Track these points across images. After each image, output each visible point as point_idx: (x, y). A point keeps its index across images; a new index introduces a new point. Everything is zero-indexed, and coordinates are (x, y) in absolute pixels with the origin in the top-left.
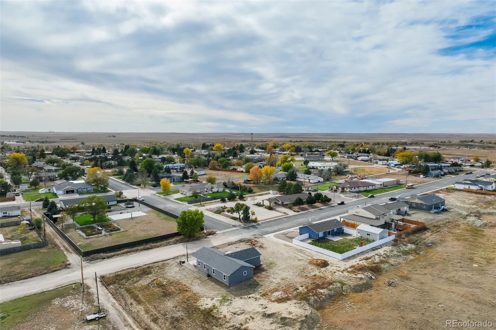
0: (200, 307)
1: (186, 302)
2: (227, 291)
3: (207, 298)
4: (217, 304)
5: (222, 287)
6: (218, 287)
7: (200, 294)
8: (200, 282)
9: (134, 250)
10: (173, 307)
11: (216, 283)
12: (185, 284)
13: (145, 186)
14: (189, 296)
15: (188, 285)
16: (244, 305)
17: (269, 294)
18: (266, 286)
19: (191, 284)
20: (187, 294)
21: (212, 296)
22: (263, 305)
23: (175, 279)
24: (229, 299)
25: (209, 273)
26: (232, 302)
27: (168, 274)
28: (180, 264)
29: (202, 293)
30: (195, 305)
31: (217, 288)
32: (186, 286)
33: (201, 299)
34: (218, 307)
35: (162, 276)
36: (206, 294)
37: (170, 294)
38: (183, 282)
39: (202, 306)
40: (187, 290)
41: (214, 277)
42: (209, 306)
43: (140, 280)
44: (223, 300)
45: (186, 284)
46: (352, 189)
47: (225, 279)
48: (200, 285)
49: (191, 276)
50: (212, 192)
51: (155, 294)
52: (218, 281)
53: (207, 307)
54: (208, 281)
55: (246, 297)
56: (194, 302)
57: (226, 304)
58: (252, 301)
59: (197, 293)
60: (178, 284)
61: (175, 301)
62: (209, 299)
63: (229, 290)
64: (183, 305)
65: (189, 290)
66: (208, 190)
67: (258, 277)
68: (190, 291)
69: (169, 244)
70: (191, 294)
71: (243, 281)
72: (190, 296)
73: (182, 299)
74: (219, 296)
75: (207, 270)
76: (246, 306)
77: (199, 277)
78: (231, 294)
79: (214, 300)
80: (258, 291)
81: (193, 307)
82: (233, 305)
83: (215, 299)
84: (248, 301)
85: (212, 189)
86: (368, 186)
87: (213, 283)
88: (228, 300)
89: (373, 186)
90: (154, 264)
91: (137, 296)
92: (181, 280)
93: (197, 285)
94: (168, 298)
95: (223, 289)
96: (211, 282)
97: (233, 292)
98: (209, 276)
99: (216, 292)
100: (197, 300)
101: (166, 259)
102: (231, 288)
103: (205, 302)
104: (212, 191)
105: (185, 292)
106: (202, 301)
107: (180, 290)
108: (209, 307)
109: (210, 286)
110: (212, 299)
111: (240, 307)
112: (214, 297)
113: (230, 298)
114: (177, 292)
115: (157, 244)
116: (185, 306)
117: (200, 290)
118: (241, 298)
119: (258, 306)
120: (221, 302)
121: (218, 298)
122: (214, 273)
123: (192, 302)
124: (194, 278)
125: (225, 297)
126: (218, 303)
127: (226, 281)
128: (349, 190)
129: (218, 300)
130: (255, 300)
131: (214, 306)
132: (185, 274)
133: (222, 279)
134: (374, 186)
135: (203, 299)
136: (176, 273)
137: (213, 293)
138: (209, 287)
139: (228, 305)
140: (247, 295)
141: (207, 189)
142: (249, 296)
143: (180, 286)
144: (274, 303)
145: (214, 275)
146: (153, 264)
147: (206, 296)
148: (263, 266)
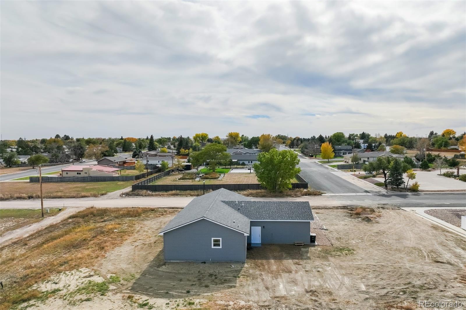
2: (144, 271)
5: (155, 260)
7: (103, 259)
13: (316, 157)
24: (106, 290)
29: (108, 260)
36: (108, 264)
38: (136, 236)
45: (129, 239)
48: (139, 246)
62: (84, 275)
63: (152, 269)
74: (111, 275)
78: (138, 279)
97: (149, 277)
102: (163, 268)
110: (89, 276)
112: (105, 273)
117: (122, 253)
118: (129, 298)
120: (83, 289)
121: (98, 279)
125: (114, 281)
126: (75, 289)
129: (90, 282)
147: (101, 266)
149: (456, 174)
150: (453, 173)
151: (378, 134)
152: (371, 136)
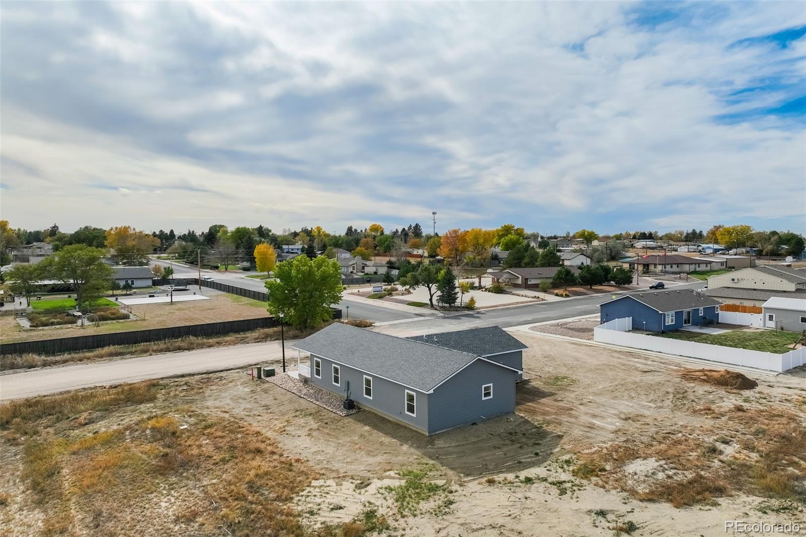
0: (304, 522)
1: (244, 498)
2: (424, 454)
3: (341, 478)
4: (385, 507)
5: (404, 440)
6: (387, 440)
7: (310, 464)
8: (315, 426)
9: (136, 351)
10: (177, 520)
11: (375, 427)
12: (258, 429)
13: (226, 269)
14: (260, 472)
15: (269, 434)
16: (515, 511)
17: (608, 468)
18: (576, 440)
19: (282, 431)
20: (258, 462)
21: (361, 474)
22: (610, 517)
23: (227, 416)
24: (437, 487)
25: (352, 398)
26: (451, 497)
27: (209, 403)
28: (259, 377)
29: (320, 462)
30: (281, 512)
31: (382, 444)
32: (260, 438)
33: (314, 483)
34: (391, 522)
35: (186, 407)
36: (336, 466)
37: (186, 464)
38: (255, 424)
39: (312, 513)
40: (259, 451)
41: (367, 407)
42: (346, 517)
43: (102, 418)
44: (411, 491)
45: (264, 431)
46: (667, 266)
47: (411, 408)
48: (315, 434)
49: (288, 407)
50: (363, 274)
51: (126, 462)
52: (384, 420)
53: (336, 521)
54: (347, 420)
55: (511, 476)
56: (278, 499)
57: (424, 506)
58: (547, 497)
59: (298, 461)
60: (231, 431)
61: (197, 492)
62: (348, 486)
63: (430, 449)
64: (225, 511)
65: (270, 448)
66: (355, 271)
67: (533, 412)
68: (273, 453)
69: (243, 341)
70: (276, 463)
71: (483, 421)
72: (266, 473)
73: (230, 484)
74: (392, 473)
75: (345, 387)
76: (525, 517)
77: (313, 411)
78: (443, 465)
79: (372, 489)
80: (553, 458)
81: (271, 518)
82: (460, 514)
83: (376, 484)
84: (528, 494)
85: (363, 268)
86: (699, 264)
87: (367, 428)
88: (434, 489)
89: (707, 264)
90: (176, 380)
91: (53, 472)
92: (247, 418)
93: (303, 432)
94: (174, 479)
95: (405, 447)
96: (359, 425)
97: (451, 458)
98: (350, 405)
99: (379, 459)
100: (294, 488)
101: (220, 369)
102: (440, 443)
103: (329, 499)
104: (362, 272)
105: (249, 457)
106: (315, 491)
107: (232, 448)
108: (347, 520)
109: (356, 438)
110: (363, 485)
111: (500, 521)
112: (369, 475)
113: (440, 482)
114: (217, 457)
115: (210, 341)
116: (236, 516)
117: (315, 449)
118: (491, 482)
119: (588, 520)
120: (401, 498)
121: (387, 482)
122: (368, 392)
123: (273, 495)
124: (298, 413)
125: (416, 476)
126: (390, 502)
127: (418, 420)
128: (660, 268)
129: (389, 489)
130: (555, 491)
131: (370, 515)
132: (268, 403)
133: (401, 413)
134: (709, 265)
135: (321, 482)
136: (236, 399)
137: (362, 464)
138: (349, 439)
139: (437, 513)
140: (510, 469)
141: (354, 269)
142: (523, 474)
143: (239, 436)
144: (657, 505)
145: (367, 401)
146: (173, 380)
147: (337, 471)
148: (534, 384)
149: (477, 284)
150: (473, 283)
151: (287, 229)
152: (272, 232)
